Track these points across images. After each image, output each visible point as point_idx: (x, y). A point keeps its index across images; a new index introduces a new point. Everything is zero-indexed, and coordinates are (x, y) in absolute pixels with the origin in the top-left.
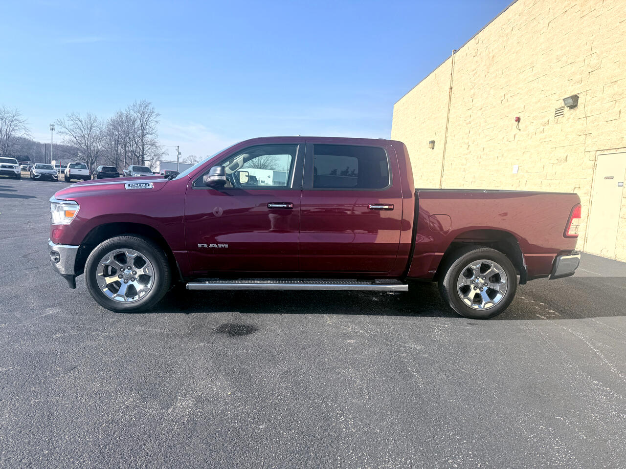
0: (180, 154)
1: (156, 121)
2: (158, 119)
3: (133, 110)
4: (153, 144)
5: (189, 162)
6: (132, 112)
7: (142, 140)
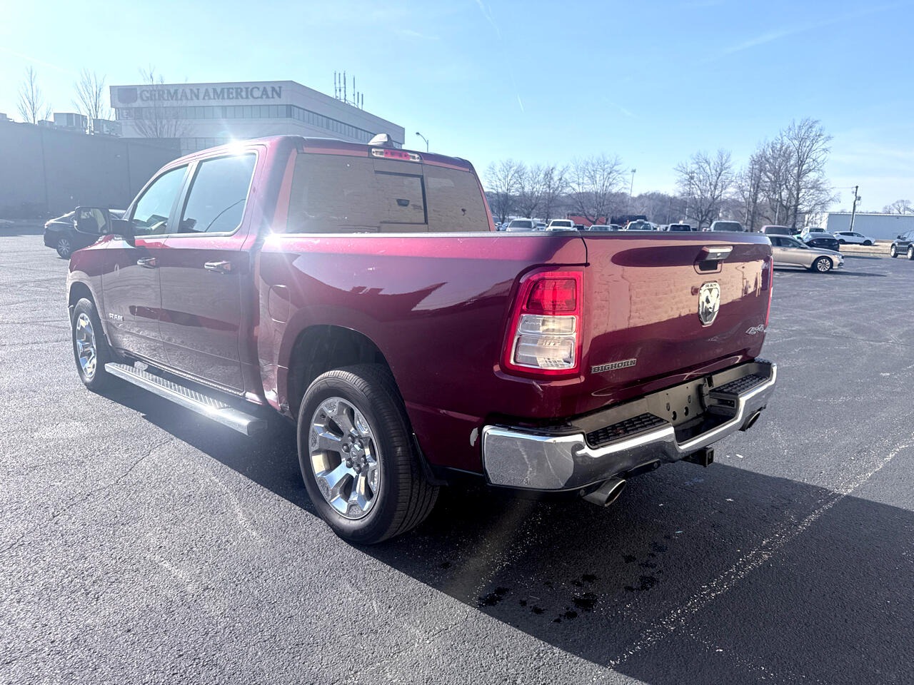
0: (859, 199)
1: (824, 150)
2: (827, 145)
3: (788, 137)
4: (816, 186)
5: (896, 212)
6: (786, 141)
7: (798, 182)
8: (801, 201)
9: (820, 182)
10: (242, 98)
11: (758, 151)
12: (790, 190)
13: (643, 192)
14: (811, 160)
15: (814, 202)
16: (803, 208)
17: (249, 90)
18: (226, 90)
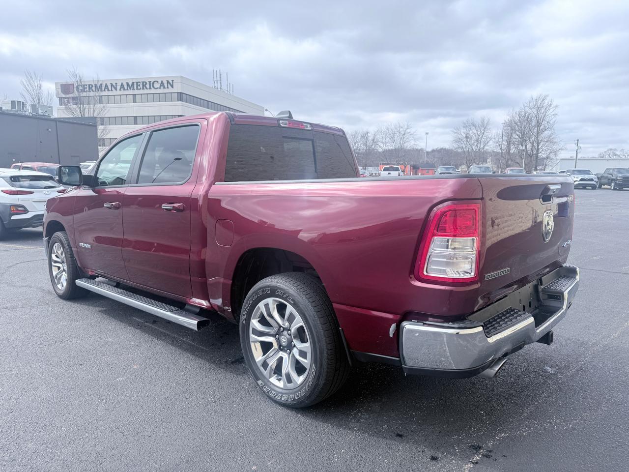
0: (580, 148)
1: (554, 115)
2: (556, 112)
3: (529, 107)
4: (550, 140)
5: (607, 157)
6: (527, 109)
7: (537, 138)
8: (540, 151)
9: (552, 137)
10: (147, 89)
11: (509, 117)
12: (532, 144)
13: (435, 148)
14: (546, 122)
15: (549, 152)
16: (542, 155)
17: (151, 83)
18: (135, 84)
